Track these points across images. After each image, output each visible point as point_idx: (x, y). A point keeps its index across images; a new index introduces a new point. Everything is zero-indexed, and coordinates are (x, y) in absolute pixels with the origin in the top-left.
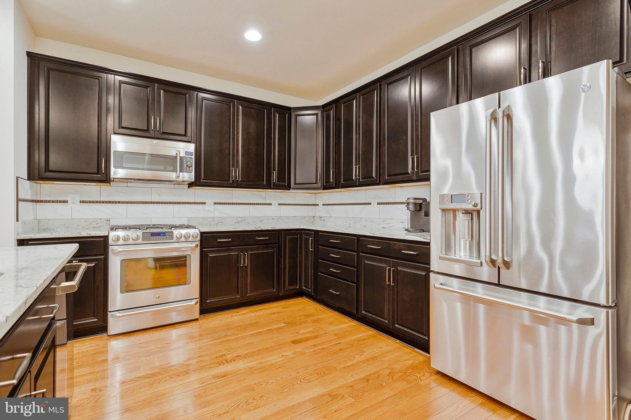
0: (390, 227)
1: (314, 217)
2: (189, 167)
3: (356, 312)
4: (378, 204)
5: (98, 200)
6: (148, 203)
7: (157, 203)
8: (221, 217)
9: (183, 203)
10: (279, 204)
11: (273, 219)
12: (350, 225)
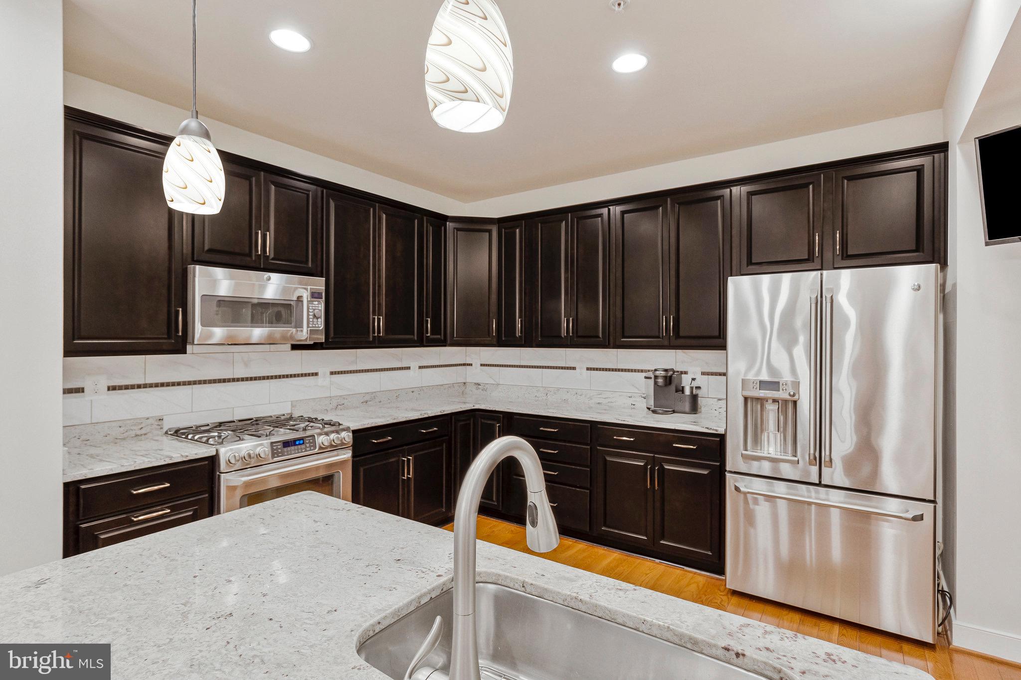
0: (609, 402)
1: (465, 383)
2: (317, 318)
3: (590, 529)
4: (588, 369)
5: (141, 382)
6: (229, 380)
7: (243, 379)
8: (341, 396)
9: (284, 376)
10: (420, 367)
11: (413, 392)
12: (537, 399)
